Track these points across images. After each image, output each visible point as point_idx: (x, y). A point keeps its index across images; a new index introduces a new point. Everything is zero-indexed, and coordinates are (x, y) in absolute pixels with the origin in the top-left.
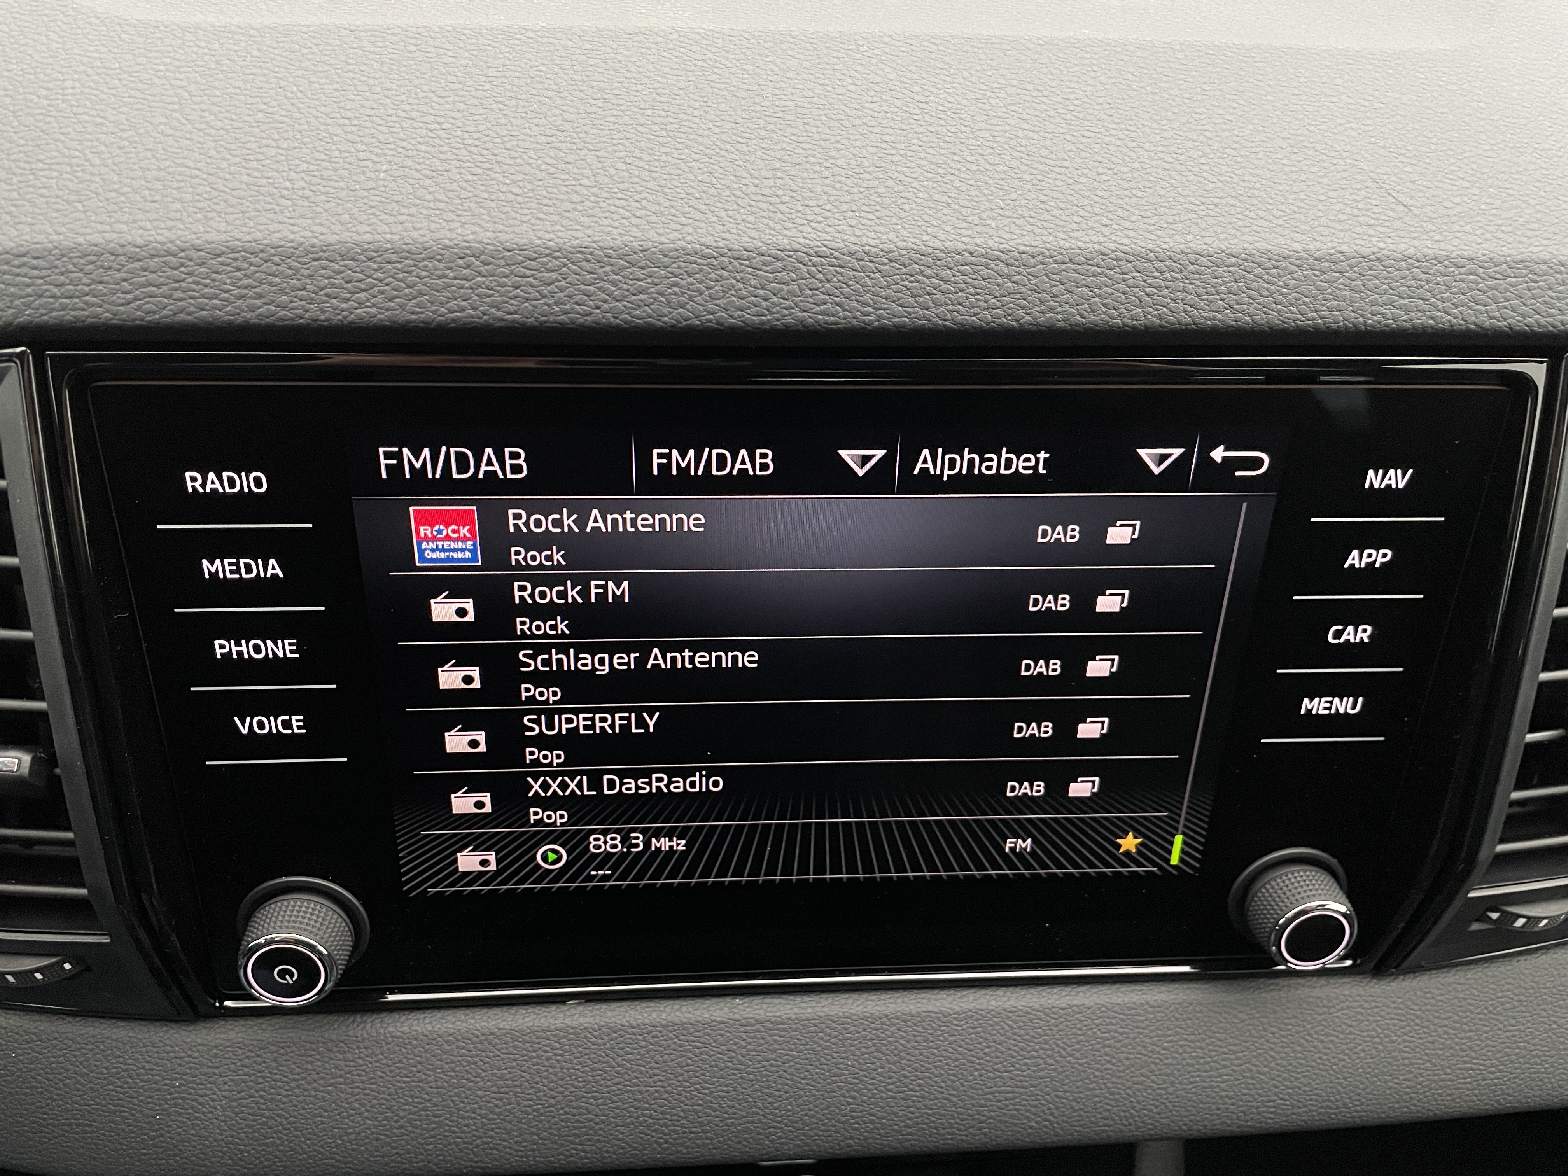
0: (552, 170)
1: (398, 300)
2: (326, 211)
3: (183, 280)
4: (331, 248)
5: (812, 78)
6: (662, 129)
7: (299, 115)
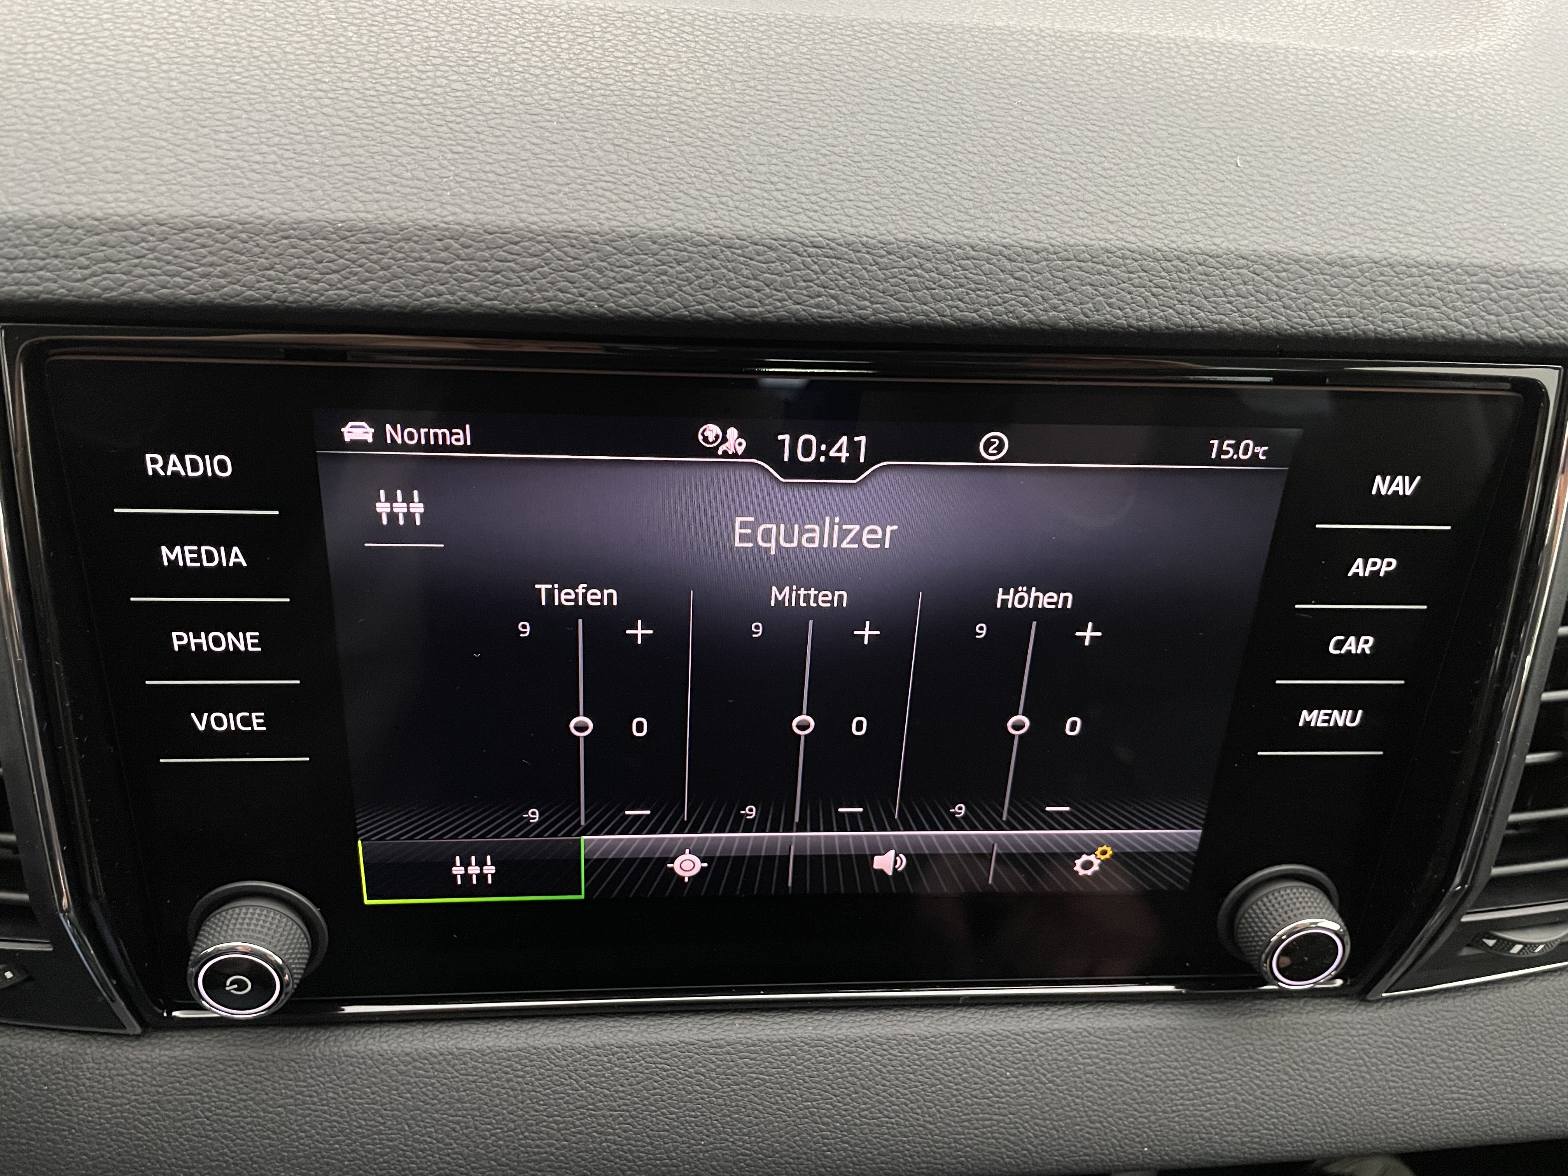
0: (537, 150)
1: (371, 282)
2: (298, 186)
3: (143, 256)
4: (302, 225)
5: (809, 64)
6: (653, 111)
7: (273, 86)
